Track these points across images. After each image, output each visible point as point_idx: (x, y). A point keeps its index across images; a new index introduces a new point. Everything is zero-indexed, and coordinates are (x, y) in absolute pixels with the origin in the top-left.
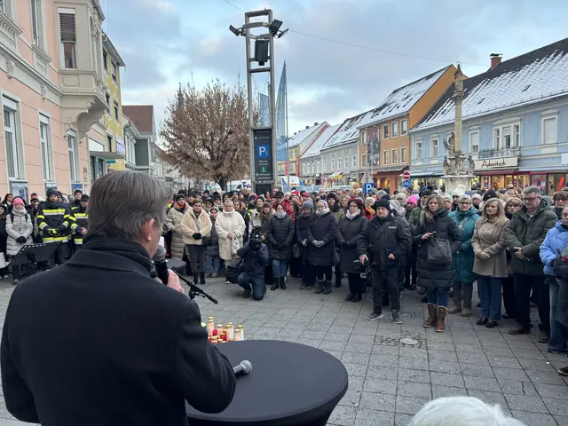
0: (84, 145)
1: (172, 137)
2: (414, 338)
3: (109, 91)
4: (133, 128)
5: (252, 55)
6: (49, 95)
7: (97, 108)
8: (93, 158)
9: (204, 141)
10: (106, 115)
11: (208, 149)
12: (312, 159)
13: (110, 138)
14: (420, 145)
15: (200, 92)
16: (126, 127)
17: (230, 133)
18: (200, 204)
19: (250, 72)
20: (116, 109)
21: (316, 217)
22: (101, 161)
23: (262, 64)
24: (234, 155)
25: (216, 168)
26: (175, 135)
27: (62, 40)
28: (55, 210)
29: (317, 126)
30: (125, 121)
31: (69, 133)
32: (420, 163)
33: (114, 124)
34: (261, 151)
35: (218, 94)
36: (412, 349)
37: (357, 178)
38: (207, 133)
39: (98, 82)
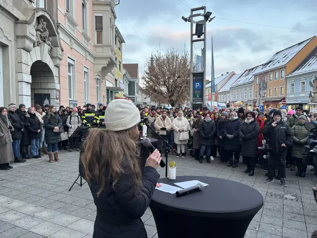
0: (104, 83)
1: (147, 79)
2: (293, 196)
3: (117, 56)
4: (128, 76)
5: (194, 32)
6: (89, 58)
7: (111, 64)
8: (108, 90)
9: (165, 82)
10: (115, 68)
11: (166, 86)
12: (224, 93)
13: (116, 80)
14: (293, 85)
15: (163, 55)
16: (124, 75)
17: (179, 77)
18: (165, 112)
19: (192, 41)
20: (120, 65)
21: (230, 121)
22: (111, 92)
23: (199, 37)
24: (180, 89)
25: (170, 97)
26: (149, 79)
27: (96, 29)
28: (90, 114)
29: (228, 74)
30: (124, 71)
31: (97, 77)
32: (293, 96)
33: (118, 73)
34: (196, 86)
35: (173, 56)
36: (293, 201)
37: (252, 104)
38: (167, 77)
39: (112, 50)
